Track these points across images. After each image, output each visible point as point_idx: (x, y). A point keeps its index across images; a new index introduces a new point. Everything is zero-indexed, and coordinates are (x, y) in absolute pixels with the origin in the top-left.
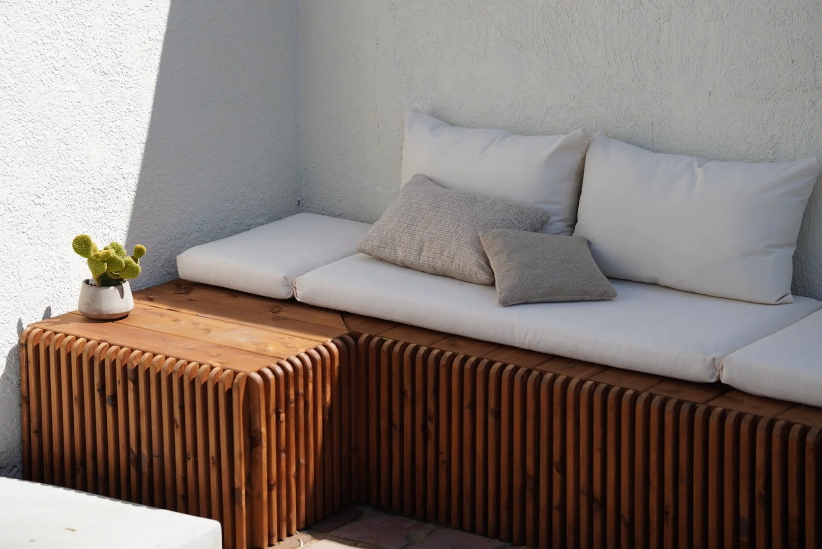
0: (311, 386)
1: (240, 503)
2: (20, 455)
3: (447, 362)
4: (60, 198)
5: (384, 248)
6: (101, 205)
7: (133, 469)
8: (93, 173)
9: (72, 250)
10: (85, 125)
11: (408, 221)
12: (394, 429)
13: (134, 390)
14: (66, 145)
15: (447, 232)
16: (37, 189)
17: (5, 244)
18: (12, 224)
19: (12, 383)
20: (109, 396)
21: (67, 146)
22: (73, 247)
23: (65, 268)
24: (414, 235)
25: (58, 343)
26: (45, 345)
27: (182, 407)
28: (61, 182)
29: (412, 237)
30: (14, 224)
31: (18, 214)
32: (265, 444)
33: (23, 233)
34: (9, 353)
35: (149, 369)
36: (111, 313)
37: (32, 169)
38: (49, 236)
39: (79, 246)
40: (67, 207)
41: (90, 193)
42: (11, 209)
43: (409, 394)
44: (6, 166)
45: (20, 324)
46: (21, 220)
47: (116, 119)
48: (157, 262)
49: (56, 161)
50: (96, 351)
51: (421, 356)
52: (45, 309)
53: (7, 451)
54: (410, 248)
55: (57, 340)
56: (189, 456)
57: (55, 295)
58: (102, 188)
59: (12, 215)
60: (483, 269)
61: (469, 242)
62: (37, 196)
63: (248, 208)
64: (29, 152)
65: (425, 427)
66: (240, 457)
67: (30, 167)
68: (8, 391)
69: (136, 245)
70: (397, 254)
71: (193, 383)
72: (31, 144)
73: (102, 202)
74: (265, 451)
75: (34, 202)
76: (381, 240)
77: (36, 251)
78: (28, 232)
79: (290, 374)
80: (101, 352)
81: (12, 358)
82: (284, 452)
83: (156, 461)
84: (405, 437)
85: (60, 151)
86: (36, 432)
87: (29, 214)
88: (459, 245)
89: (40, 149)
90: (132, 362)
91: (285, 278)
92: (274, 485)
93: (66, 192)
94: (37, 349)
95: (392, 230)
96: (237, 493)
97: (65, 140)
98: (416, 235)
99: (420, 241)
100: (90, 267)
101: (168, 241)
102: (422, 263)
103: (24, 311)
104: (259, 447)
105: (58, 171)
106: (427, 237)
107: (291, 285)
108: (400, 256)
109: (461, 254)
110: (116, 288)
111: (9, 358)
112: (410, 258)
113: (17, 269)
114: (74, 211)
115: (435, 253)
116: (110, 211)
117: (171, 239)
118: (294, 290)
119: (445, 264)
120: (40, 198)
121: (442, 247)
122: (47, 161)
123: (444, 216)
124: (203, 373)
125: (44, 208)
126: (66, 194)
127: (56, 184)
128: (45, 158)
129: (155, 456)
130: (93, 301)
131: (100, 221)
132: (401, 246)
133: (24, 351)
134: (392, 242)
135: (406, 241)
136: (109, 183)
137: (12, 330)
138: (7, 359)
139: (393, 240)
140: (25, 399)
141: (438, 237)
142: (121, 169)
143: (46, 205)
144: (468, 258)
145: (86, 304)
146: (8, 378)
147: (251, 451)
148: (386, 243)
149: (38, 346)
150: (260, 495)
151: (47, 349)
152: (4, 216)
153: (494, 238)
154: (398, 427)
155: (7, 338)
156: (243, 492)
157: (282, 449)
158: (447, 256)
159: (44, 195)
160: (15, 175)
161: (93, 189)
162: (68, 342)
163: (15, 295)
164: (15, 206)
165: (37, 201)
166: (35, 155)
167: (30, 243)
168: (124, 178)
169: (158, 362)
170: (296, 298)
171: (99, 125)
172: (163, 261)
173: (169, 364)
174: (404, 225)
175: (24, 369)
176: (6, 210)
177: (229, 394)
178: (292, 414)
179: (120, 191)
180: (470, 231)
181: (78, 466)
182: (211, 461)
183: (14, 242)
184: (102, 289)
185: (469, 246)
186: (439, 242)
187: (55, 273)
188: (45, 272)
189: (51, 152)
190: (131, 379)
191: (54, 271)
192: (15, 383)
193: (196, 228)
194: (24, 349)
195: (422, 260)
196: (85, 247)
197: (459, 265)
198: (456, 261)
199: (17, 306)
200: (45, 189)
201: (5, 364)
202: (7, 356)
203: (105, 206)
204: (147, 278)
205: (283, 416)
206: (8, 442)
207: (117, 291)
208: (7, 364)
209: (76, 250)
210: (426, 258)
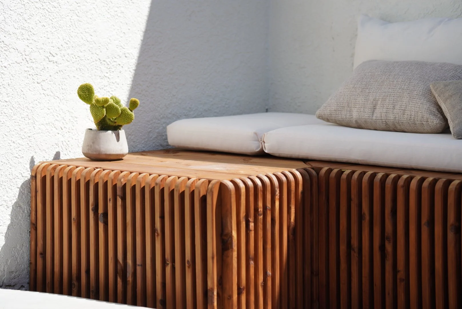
0: (277, 203)
1: (212, 303)
2: (28, 276)
3: (404, 183)
4: (71, 61)
5: (341, 111)
6: (106, 75)
7: (119, 280)
8: (99, 46)
9: (78, 98)
10: (94, 3)
11: (362, 86)
12: (352, 252)
13: (122, 205)
14: (78, 16)
15: (399, 89)
16: (51, 47)
17: (21, 88)
18: (28, 73)
19: (23, 212)
20: (101, 214)
21: (78, 18)
22: (78, 93)
23: (74, 121)
24: (368, 96)
25: (61, 172)
26: (51, 174)
27: (162, 217)
28: (73, 47)
29: (366, 98)
30: (30, 73)
31: (34, 66)
32: (235, 248)
33: (38, 83)
34: (22, 185)
35: (135, 186)
36: (108, 153)
37: (47, 30)
38: (61, 91)
39: (83, 93)
40: (77, 70)
41: (97, 62)
42: (28, 60)
43: (367, 217)
44: (24, 22)
45: (32, 161)
46: (36, 71)
47: (121, 6)
48: (151, 134)
49: (68, 28)
50: (91, 174)
51: (379, 180)
52: (55, 153)
53: (16, 272)
54: (364, 108)
55: (61, 169)
56: (168, 262)
57: (65, 143)
58: (107, 60)
59: (28, 65)
60: (434, 115)
61: (420, 94)
62: (51, 54)
63: (227, 106)
64: (45, 15)
65: (382, 248)
66: (213, 258)
67: (46, 27)
68: (20, 218)
69: (132, 99)
70: (352, 115)
71: (172, 193)
72: (47, 8)
73: (107, 73)
74: (235, 254)
75: (48, 58)
76: (338, 105)
77: (49, 102)
78: (42, 83)
79: (259, 187)
80: (95, 175)
81: (24, 190)
82: (252, 260)
83: (139, 269)
84: (363, 258)
85: (72, 20)
86: (41, 254)
87: (43, 68)
88: (411, 98)
89: (55, 14)
90: (121, 180)
91: (256, 134)
92: (243, 289)
93: (76, 57)
94: (44, 179)
95: (348, 95)
96: (209, 294)
97: (76, 12)
98: (370, 96)
99: (374, 100)
100: (92, 113)
101: (161, 118)
102: (375, 119)
103: (36, 150)
104: (231, 250)
105: (70, 37)
106: (380, 96)
107: (260, 140)
108: (355, 115)
109: (413, 105)
110: (113, 132)
111: (21, 190)
112: (364, 116)
113: (32, 113)
114: (83, 75)
115: (387, 108)
116: (114, 82)
117: (163, 118)
118: (263, 143)
119: (397, 116)
120: (54, 56)
121: (394, 102)
122: (60, 26)
123: (395, 77)
124: (181, 182)
125: (57, 66)
126: (76, 58)
127: (68, 48)
128: (59, 23)
129: (139, 265)
130: (93, 143)
131: (105, 88)
132: (356, 107)
133: (34, 183)
134: (347, 105)
135: (361, 102)
136: (114, 58)
137: (25, 165)
138: (20, 190)
139: (349, 103)
140: (34, 226)
141: (390, 94)
142: (124, 48)
143: (59, 64)
144: (420, 108)
145: (88, 146)
146: (20, 206)
147: (223, 254)
148: (343, 107)
149: (45, 177)
150: (231, 297)
151: (52, 178)
152: (21, 64)
153: (446, 86)
154: (356, 250)
155: (20, 171)
156: (215, 293)
157: (251, 256)
158: (399, 109)
159: (57, 55)
160: (32, 31)
161: (100, 59)
162: (70, 169)
163: (29, 135)
164: (31, 58)
165: (51, 58)
166: (51, 18)
167: (43, 94)
168: (126, 57)
169: (143, 178)
170: (265, 151)
171: (106, 7)
172: (156, 134)
173: (152, 179)
174: (359, 90)
175: (34, 198)
176: (23, 60)
177: (204, 199)
178: (260, 225)
179: (122, 67)
180: (421, 86)
181: (75, 282)
182: (187, 265)
183: (29, 89)
184: (102, 133)
185: (420, 97)
186: (391, 98)
187: (65, 123)
188: (56, 121)
189: (64, 19)
190: (119, 196)
191: (64, 122)
192: (26, 212)
193: (184, 113)
194: (34, 180)
195: (375, 117)
196: (88, 95)
197: (411, 115)
198: (408, 112)
199: (30, 145)
200: (58, 49)
201: (18, 194)
202: (19, 186)
203: (110, 77)
204: (143, 145)
205: (252, 225)
206: (18, 263)
207: (114, 135)
208: (19, 194)
209: (80, 96)
210: (379, 114)
